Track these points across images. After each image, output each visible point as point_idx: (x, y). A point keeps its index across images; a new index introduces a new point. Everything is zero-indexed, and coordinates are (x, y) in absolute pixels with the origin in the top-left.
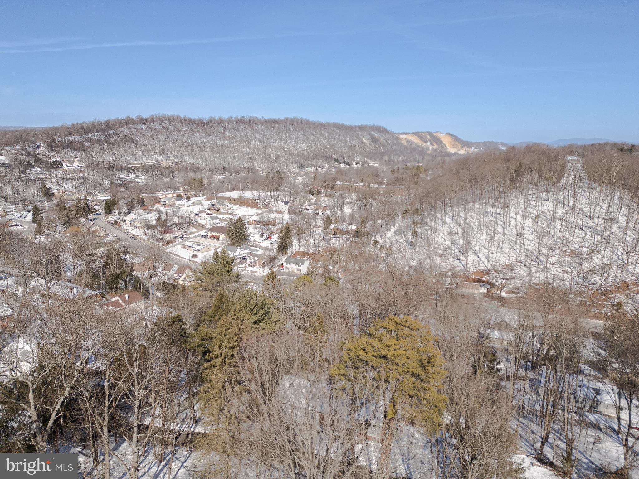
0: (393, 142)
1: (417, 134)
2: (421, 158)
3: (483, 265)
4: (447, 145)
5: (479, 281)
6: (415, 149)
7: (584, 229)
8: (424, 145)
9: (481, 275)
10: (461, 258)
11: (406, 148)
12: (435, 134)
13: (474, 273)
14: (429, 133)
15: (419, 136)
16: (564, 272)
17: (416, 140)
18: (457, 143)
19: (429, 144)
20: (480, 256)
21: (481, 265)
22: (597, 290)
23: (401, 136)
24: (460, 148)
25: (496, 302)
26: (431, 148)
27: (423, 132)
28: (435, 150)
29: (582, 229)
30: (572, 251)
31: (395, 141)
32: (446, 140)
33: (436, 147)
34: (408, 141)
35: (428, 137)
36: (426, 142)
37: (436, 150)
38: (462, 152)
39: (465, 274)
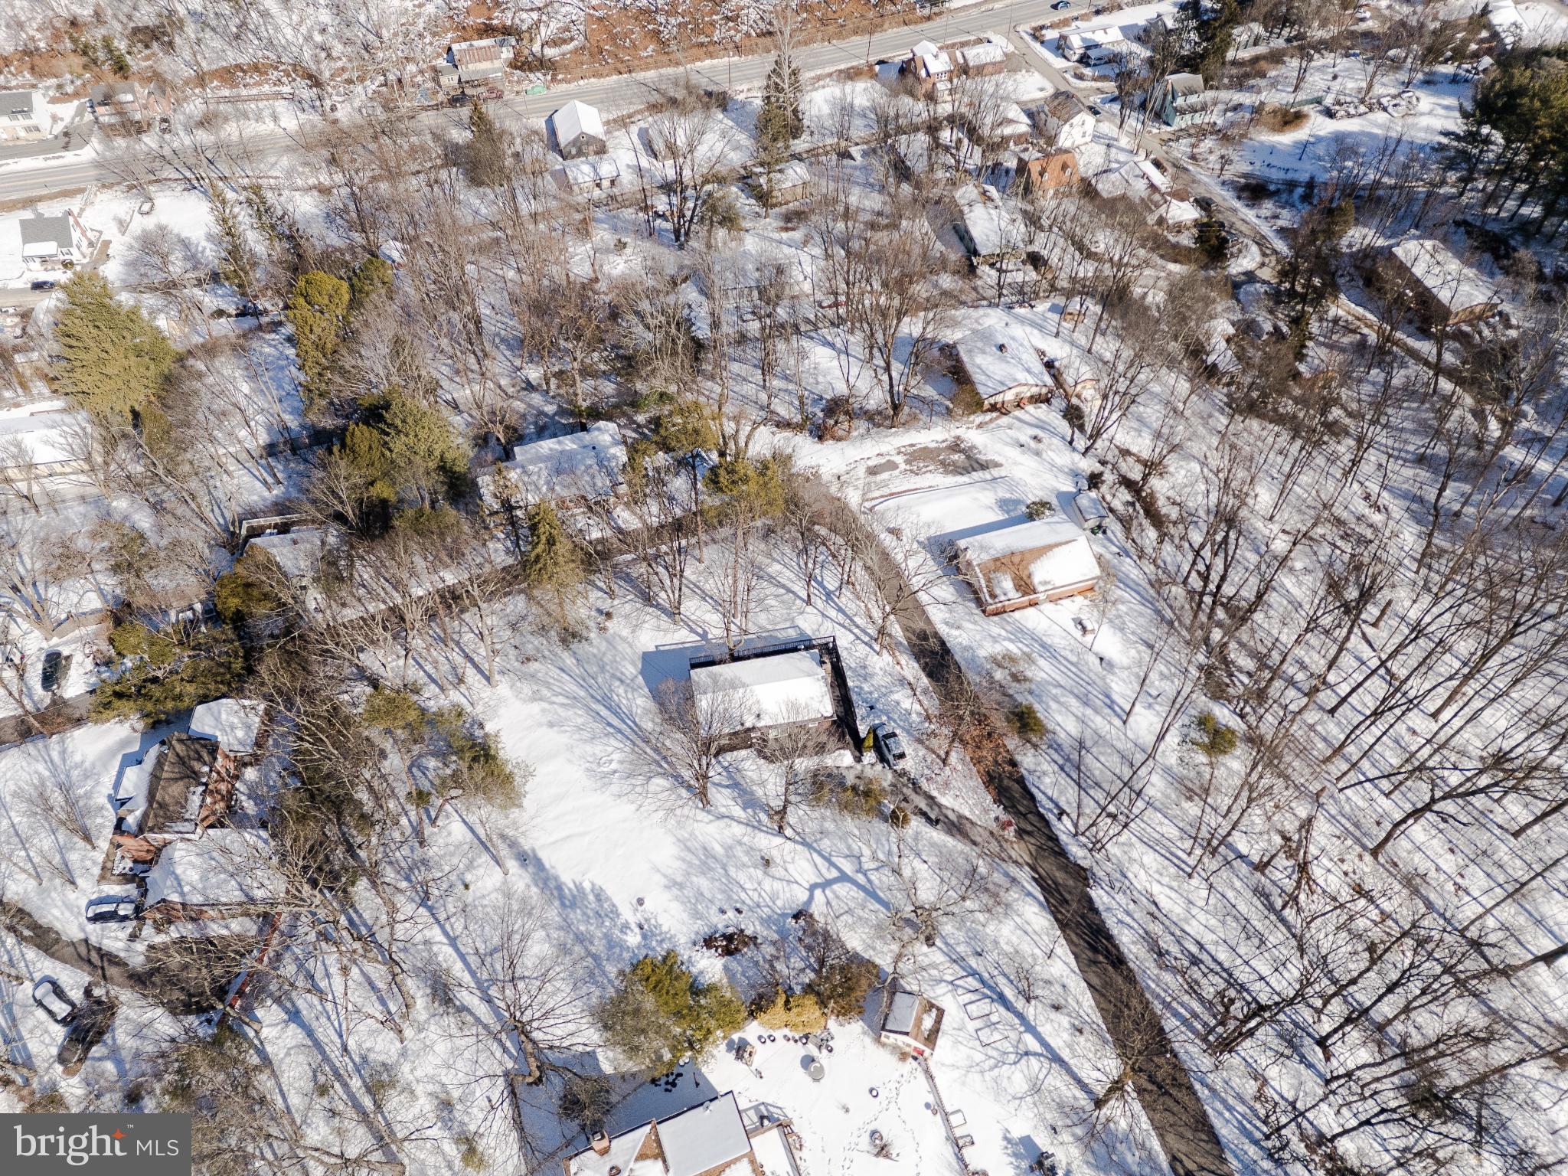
5: (488, 30)
9: (486, 13)
13: (468, 12)
25: (539, 74)
39: (451, 17)
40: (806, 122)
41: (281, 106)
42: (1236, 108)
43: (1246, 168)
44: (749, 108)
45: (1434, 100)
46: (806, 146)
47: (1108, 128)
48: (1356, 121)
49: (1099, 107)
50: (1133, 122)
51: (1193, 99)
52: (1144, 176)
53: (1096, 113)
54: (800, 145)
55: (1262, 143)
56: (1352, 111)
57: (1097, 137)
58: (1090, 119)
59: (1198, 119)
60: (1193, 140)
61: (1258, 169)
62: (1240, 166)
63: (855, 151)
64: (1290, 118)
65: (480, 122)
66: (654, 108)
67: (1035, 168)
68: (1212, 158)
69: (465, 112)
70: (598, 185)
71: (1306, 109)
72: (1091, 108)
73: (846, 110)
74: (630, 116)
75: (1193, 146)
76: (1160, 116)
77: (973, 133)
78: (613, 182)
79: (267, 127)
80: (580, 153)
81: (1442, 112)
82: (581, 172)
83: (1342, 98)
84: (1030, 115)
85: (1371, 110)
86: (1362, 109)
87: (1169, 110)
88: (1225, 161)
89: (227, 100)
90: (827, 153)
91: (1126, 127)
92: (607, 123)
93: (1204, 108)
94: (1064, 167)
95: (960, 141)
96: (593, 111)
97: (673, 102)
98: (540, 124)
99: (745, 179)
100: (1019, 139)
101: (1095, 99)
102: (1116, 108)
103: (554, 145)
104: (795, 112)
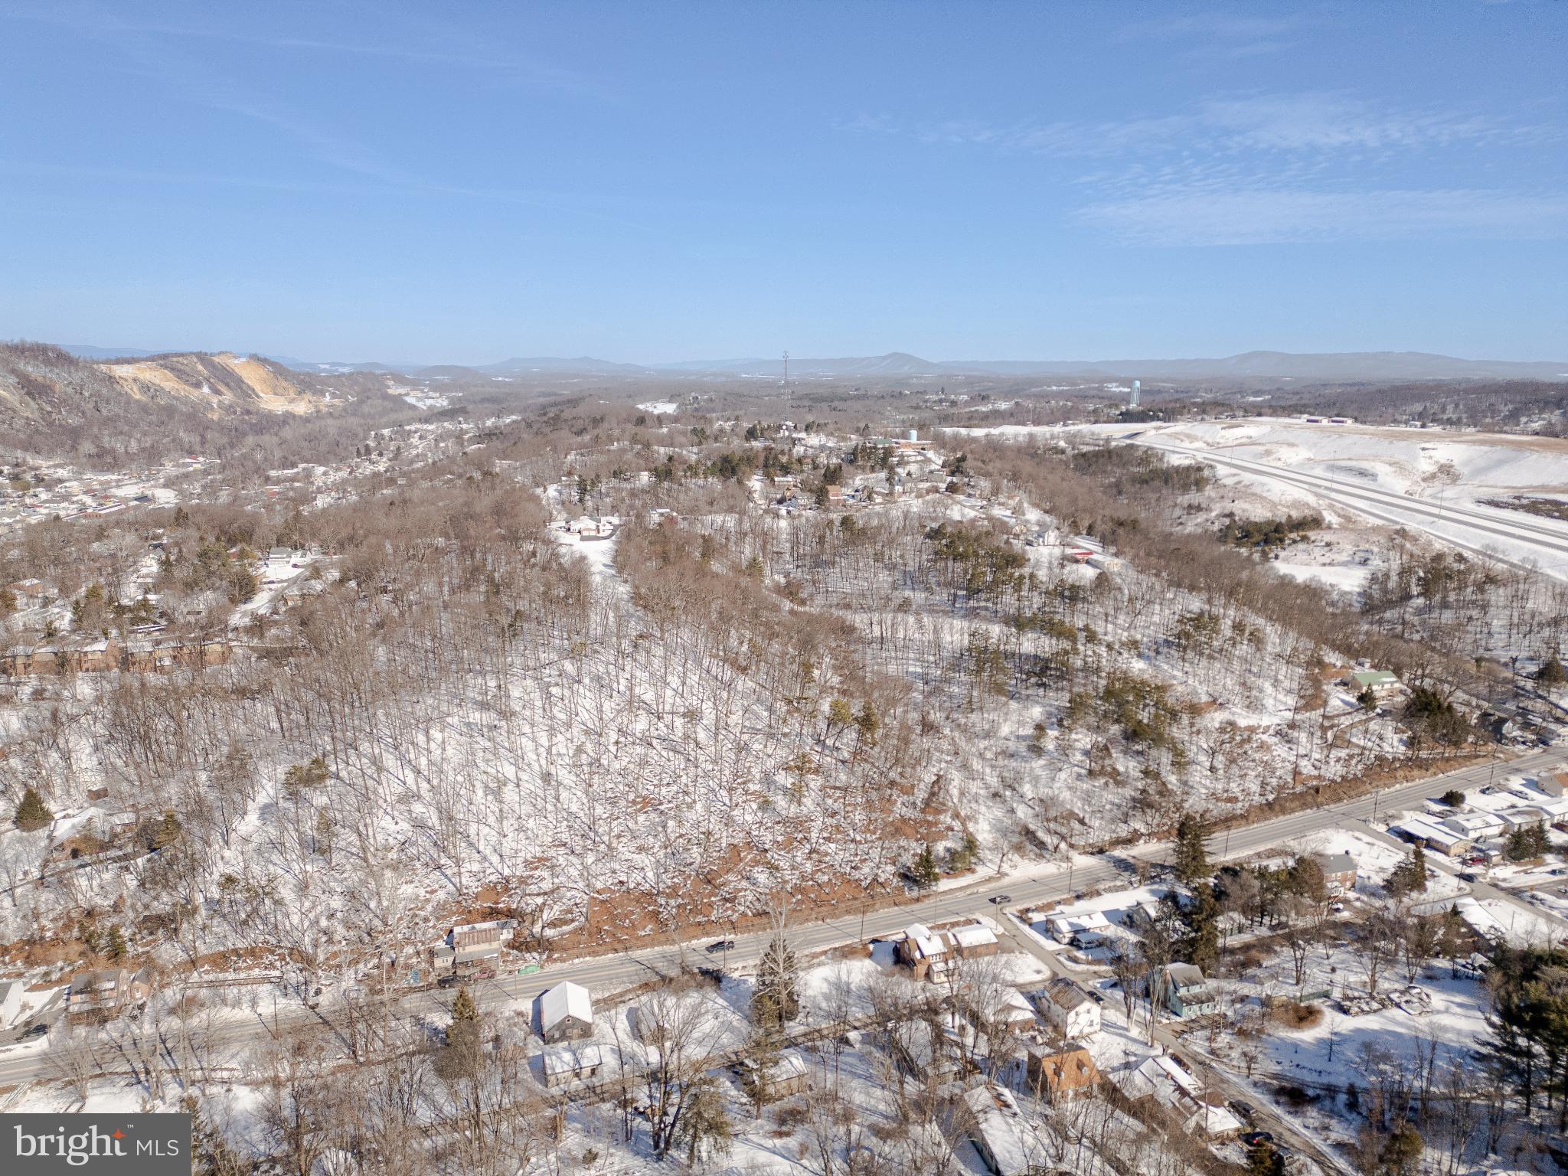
0: (98, 394)
1: (163, 360)
2: (195, 439)
3: (492, 870)
4: (258, 388)
5: (492, 913)
6: (170, 411)
7: (655, 742)
8: (194, 394)
9: (494, 898)
10: (442, 862)
11: (144, 409)
12: (216, 359)
13: (477, 897)
14: (202, 357)
15: (172, 369)
16: (641, 849)
17: (168, 382)
18: (284, 384)
19: (206, 389)
20: (481, 848)
21: (488, 871)
22: (698, 875)
23: (121, 371)
24: (292, 395)
25: (535, 954)
26: (215, 400)
27: (182, 355)
28: (229, 409)
29: (651, 745)
30: (644, 798)
31: (105, 391)
32: (252, 376)
33: (228, 397)
34: (145, 388)
35: (200, 367)
36: (198, 385)
37: (231, 406)
38: (301, 408)
39: (459, 902)
40: (802, 1002)
41: (264, 989)
42: (1243, 999)
43: (1275, 1068)
44: (743, 987)
45: (1444, 996)
46: (802, 1029)
47: (1117, 1017)
48: (1371, 1017)
49: (1100, 993)
50: (1141, 1011)
51: (1195, 990)
52: (1168, 1075)
53: (1098, 1000)
54: (795, 1028)
55: (1281, 1039)
56: (1366, 1008)
57: (1106, 1025)
58: (1096, 1009)
59: (1207, 1010)
60: (1208, 1033)
61: (1286, 1068)
62: (1267, 1066)
63: (853, 1036)
64: (1305, 1016)
65: (463, 1009)
66: (646, 987)
67: (1048, 1067)
68: (1234, 1054)
69: (451, 994)
70: (577, 1075)
71: (1317, 1003)
72: (1091, 994)
73: (842, 990)
74: (621, 995)
75: (1210, 1040)
76: (1167, 1004)
77: (976, 1019)
78: (593, 1072)
79: (244, 1013)
80: (563, 1037)
81: (1459, 1010)
82: (560, 1061)
83: (1349, 993)
84: (1032, 999)
85: (1384, 1006)
86: (1375, 1005)
87: (1173, 1000)
88: (1250, 1059)
89: (211, 984)
90: (822, 1037)
91: (1134, 1017)
92: (596, 1003)
93: (1210, 998)
94: (1080, 1066)
95: (962, 1028)
96: (583, 992)
97: (666, 981)
98: (527, 1006)
99: (736, 1069)
100: (1025, 1026)
101: (1095, 984)
102: (1119, 994)
103: (537, 1027)
104: (790, 994)
